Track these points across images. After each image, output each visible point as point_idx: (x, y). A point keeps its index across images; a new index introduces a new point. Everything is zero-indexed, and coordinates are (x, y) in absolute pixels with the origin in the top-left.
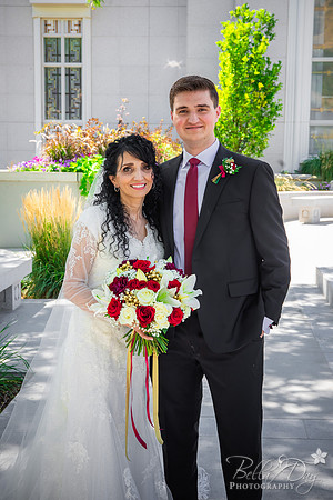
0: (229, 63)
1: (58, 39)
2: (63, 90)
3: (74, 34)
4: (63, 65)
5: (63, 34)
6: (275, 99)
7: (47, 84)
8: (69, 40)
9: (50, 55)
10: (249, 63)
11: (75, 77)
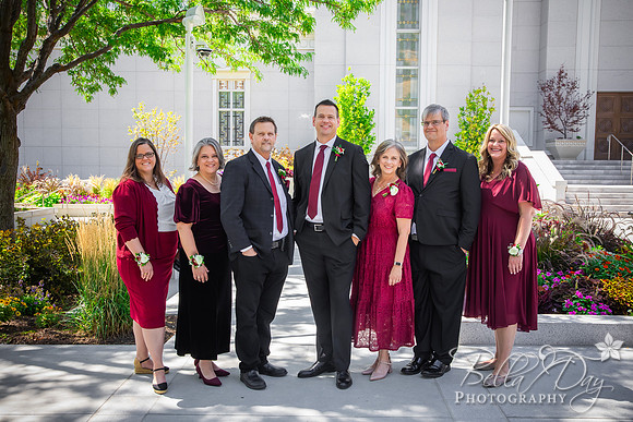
1: (228, 93)
2: (232, 127)
3: (239, 90)
4: (232, 110)
5: (232, 90)
6: (371, 134)
7: (220, 123)
8: (235, 93)
9: (223, 103)
10: (354, 111)
11: (239, 118)
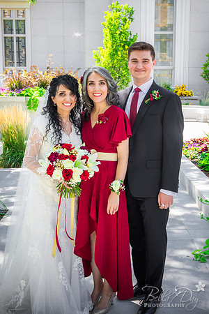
0: (109, 34)
1: (11, 21)
2: (15, 50)
3: (20, 18)
4: (15, 35)
5: (14, 18)
7: (6, 47)
8: (18, 21)
9: (7, 30)
10: (120, 34)
11: (22, 43)
